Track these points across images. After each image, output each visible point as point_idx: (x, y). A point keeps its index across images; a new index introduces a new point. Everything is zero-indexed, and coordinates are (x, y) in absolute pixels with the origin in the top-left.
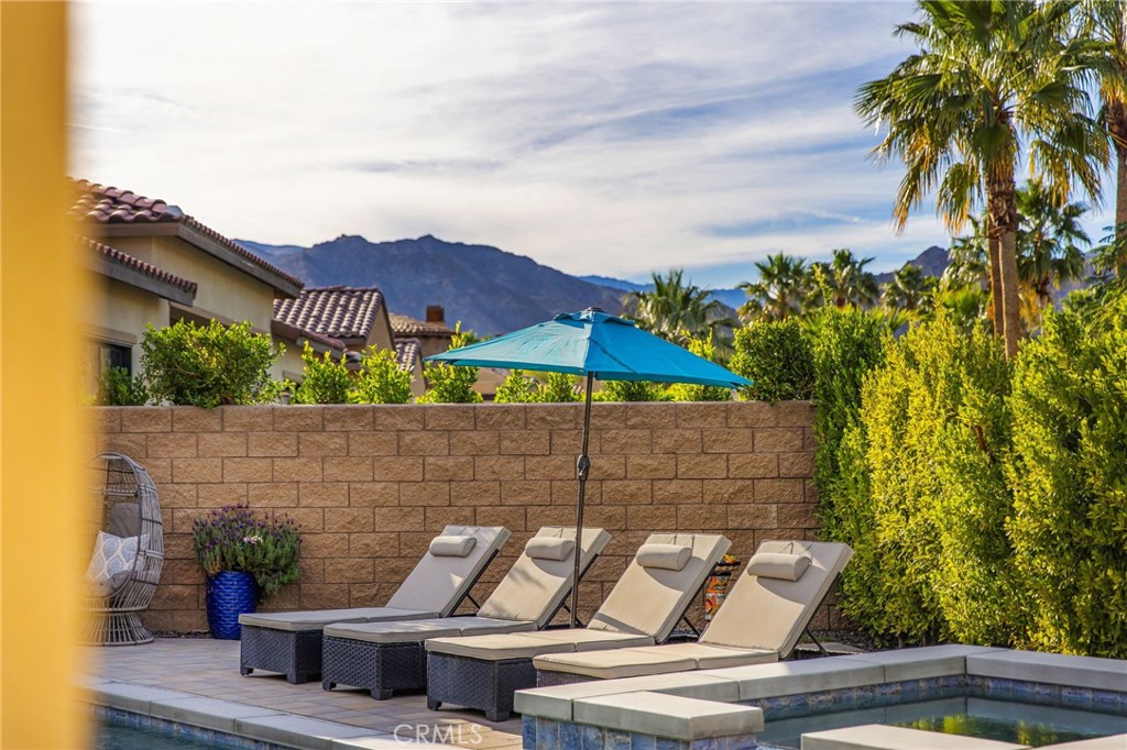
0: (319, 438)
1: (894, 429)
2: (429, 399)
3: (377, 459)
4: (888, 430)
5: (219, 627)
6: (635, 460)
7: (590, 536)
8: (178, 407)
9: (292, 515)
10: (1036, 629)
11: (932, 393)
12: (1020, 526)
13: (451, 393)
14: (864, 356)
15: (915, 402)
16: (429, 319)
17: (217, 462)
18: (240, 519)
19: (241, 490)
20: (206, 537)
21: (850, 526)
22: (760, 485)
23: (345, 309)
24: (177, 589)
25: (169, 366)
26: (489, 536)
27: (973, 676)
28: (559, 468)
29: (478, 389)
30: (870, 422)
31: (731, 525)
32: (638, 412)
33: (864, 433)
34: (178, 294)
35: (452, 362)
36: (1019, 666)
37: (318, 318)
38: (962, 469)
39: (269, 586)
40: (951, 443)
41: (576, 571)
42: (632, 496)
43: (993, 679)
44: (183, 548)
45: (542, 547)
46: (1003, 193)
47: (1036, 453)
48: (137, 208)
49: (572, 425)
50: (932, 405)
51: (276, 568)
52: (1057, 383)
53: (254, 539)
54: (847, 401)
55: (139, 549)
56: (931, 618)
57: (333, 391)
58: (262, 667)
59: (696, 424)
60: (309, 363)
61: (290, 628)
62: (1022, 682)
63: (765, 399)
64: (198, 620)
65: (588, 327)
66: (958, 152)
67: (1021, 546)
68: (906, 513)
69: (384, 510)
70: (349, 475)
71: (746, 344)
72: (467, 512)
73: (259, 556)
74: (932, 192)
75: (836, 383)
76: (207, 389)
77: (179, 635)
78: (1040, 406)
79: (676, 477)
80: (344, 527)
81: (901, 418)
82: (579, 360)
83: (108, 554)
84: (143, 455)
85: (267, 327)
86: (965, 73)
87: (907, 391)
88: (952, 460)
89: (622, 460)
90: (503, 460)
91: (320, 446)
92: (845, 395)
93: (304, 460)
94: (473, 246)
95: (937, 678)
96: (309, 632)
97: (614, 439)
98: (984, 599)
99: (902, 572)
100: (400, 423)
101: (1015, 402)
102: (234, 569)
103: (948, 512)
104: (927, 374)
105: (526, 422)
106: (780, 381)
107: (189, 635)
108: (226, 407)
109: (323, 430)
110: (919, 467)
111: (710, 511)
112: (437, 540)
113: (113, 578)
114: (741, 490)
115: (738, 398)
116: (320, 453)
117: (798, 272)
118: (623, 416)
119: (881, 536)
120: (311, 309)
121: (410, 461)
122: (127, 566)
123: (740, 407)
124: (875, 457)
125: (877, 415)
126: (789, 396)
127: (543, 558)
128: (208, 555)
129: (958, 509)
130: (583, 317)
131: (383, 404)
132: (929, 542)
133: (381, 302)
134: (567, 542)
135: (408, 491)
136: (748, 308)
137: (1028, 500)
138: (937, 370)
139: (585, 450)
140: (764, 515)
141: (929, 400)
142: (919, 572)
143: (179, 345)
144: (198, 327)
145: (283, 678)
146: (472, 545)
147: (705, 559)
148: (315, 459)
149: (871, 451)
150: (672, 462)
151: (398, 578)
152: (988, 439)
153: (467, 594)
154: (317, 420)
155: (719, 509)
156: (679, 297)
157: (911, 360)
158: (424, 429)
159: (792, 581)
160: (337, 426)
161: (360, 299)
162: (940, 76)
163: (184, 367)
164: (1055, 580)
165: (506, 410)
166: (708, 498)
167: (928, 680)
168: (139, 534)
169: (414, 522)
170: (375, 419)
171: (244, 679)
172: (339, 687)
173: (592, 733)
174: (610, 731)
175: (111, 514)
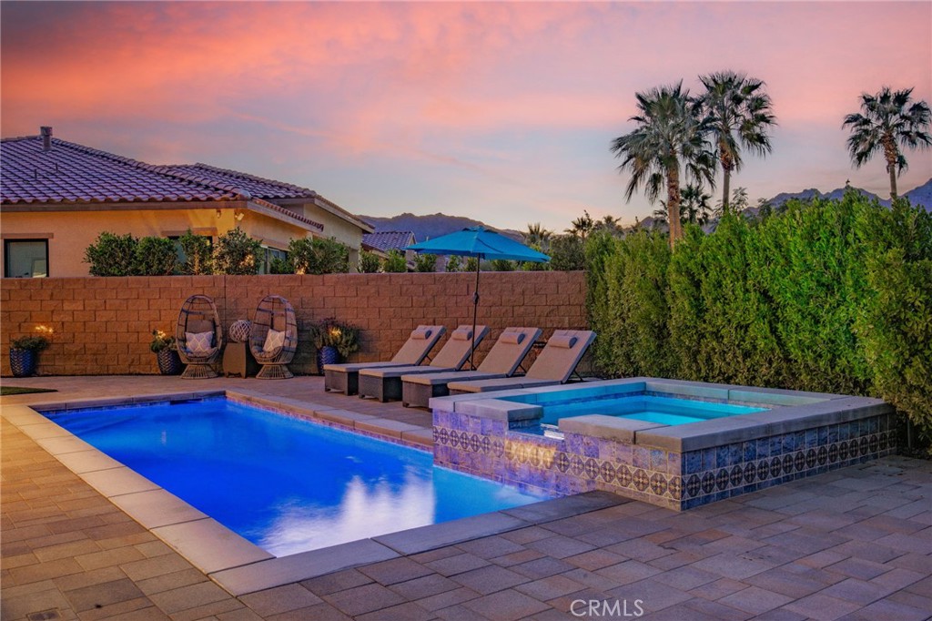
0: (367, 288)
3: (392, 297)
4: (616, 282)
5: (319, 372)
9: (354, 322)
13: (424, 268)
14: (607, 250)
17: (321, 299)
19: (332, 311)
20: (316, 331)
22: (561, 308)
23: (398, 240)
24: (303, 354)
26: (437, 329)
27: (649, 392)
29: (437, 266)
30: (608, 279)
32: (507, 276)
33: (606, 284)
34: (315, 229)
36: (671, 387)
37: (386, 244)
39: (344, 353)
41: (473, 345)
42: (504, 313)
43: (658, 392)
46: (673, 185)
48: (297, 192)
51: (347, 345)
53: (337, 332)
54: (599, 271)
55: (286, 337)
57: (373, 267)
58: (334, 388)
61: (346, 371)
64: (313, 368)
66: (654, 168)
68: (623, 319)
69: (395, 320)
70: (379, 304)
72: (431, 320)
73: (339, 340)
74: (643, 185)
76: (317, 267)
77: (305, 375)
79: (524, 305)
80: (377, 327)
81: (621, 276)
83: (273, 339)
89: (500, 297)
90: (447, 297)
91: (366, 292)
92: (598, 267)
93: (359, 298)
95: (632, 393)
96: (353, 373)
97: (496, 288)
99: (622, 345)
100: (402, 282)
102: (328, 346)
105: (456, 280)
107: (310, 374)
108: (326, 275)
109: (369, 284)
111: (539, 319)
112: (414, 332)
113: (275, 350)
116: (366, 295)
118: (501, 277)
120: (383, 241)
121: (406, 298)
122: (281, 345)
123: (552, 274)
127: (459, 339)
133: (413, 237)
140: (562, 321)
145: (343, 393)
146: (430, 333)
148: (364, 297)
149: (609, 291)
150: (522, 298)
153: (426, 356)
154: (366, 280)
155: (542, 318)
156: (539, 235)
158: (412, 284)
159: (568, 348)
160: (374, 283)
161: (404, 236)
162: (646, 135)
165: (448, 275)
168: (286, 330)
170: (390, 280)
171: (326, 393)
172: (366, 397)
173: (463, 418)
174: (472, 417)
175: (275, 322)
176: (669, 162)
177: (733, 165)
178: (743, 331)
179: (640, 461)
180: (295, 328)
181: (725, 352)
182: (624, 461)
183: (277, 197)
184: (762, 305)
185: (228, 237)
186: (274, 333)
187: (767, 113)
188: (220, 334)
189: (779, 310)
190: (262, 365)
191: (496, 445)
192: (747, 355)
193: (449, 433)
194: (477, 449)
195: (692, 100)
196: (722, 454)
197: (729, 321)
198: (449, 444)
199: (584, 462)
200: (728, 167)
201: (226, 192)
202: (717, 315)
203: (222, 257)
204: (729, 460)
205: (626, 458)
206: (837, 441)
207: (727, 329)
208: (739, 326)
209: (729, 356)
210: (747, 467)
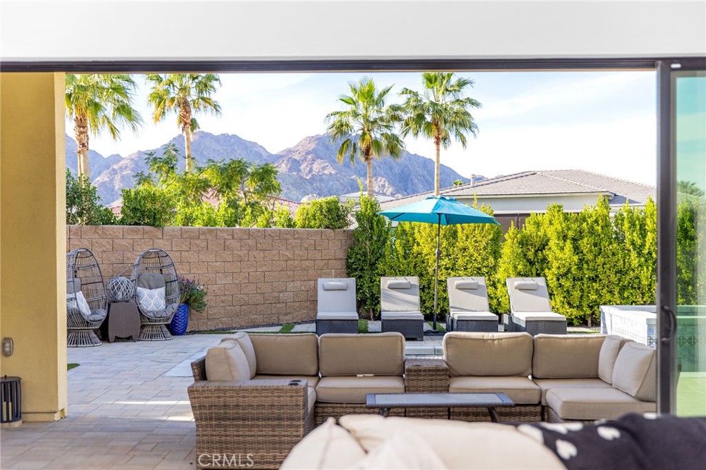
0: (197, 242)
3: (217, 251)
6: (297, 252)
22: (330, 262)
28: (275, 255)
32: (298, 232)
49: (278, 238)
59: (313, 238)
69: (220, 274)
70: (207, 259)
79: (308, 259)
80: (206, 282)
84: (131, 249)
89: (293, 252)
90: (258, 252)
91: (198, 246)
93: (192, 252)
97: (291, 244)
100: (225, 235)
105: (265, 236)
109: (199, 238)
111: (317, 273)
114: (325, 264)
116: (197, 249)
118: (294, 234)
121: (228, 253)
123: (325, 231)
135: (227, 266)
140: (331, 274)
148: (196, 252)
150: (307, 253)
154: (197, 234)
158: (233, 238)
159: (535, 290)
160: (204, 237)
165: (259, 231)
166: (316, 268)
169: (229, 280)
170: (217, 234)
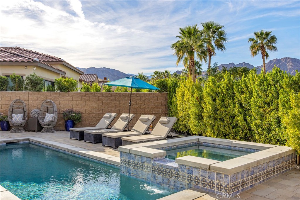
0: (85, 98)
1: (182, 97)
2: (103, 91)
3: (94, 101)
4: (181, 98)
5: (67, 130)
7: (131, 115)
8: (61, 92)
9: (80, 111)
10: (207, 132)
11: (189, 92)
12: (205, 114)
13: (107, 90)
14: (176, 85)
15: (186, 93)
16: (104, 79)
17: (67, 101)
18: (71, 111)
19: (71, 106)
20: (65, 114)
21: (173, 113)
22: (158, 106)
23: (91, 77)
24: (60, 123)
25: (59, 85)
26: (113, 115)
27: (200, 142)
28: (125, 103)
29: (112, 90)
30: (178, 96)
31: (154, 113)
32: (138, 94)
33: (176, 98)
34: (63, 73)
35: (107, 85)
36: (209, 140)
37: (87, 79)
38: (195, 104)
39: (76, 122)
40: (193, 100)
41: (129, 121)
42: (137, 108)
43: (204, 142)
44: (61, 116)
45: (123, 117)
47: (208, 102)
48: (56, 59)
49: (128, 96)
50: (189, 94)
51: (77, 119)
52: (212, 90)
53: (73, 115)
54: (173, 93)
55: (53, 116)
56: (187, 129)
57: (88, 90)
58: (74, 138)
59: (148, 96)
60: (83, 85)
61: (78, 131)
62: (209, 143)
63: (159, 92)
64: (64, 128)
65: (131, 79)
66: (186, 55)
67: (205, 118)
68: (184, 112)
70: (90, 104)
71: (156, 83)
72: (110, 110)
73: (74, 117)
74: (182, 61)
75: (171, 90)
76: (66, 89)
77: (60, 131)
78: (209, 94)
79: (145, 105)
80: (89, 112)
81: (183, 96)
82: (130, 84)
83: (48, 117)
84: (54, 100)
85: (78, 80)
86: (188, 43)
87: (184, 91)
88: (193, 103)
89: (136, 102)
91: (85, 99)
92: (173, 92)
93: (82, 101)
94: (111, 69)
95: (194, 142)
96: (82, 132)
97: (135, 98)
98: (197, 126)
99: (183, 121)
100: (99, 95)
101: (204, 93)
102: (70, 119)
103: (192, 112)
104: (188, 88)
105: (120, 95)
106: (162, 89)
107: (62, 131)
108: (69, 92)
109: (86, 96)
110: (186, 104)
111: (150, 110)
112: (104, 115)
113: (49, 121)
114: (155, 107)
115: (155, 92)
116: (85, 100)
117: (159, 73)
118: (136, 94)
119: (179, 115)
120: (86, 77)
121: (100, 102)
122: (51, 119)
123: (155, 93)
124: (178, 102)
125: (179, 95)
126: (163, 92)
127: (123, 119)
128: (65, 117)
129: (194, 111)
130: (131, 77)
131: (96, 92)
132: (188, 117)
133: (97, 76)
134: (127, 116)
135: (100, 106)
136: (152, 79)
137: (207, 110)
138: (190, 88)
139: (130, 101)
140: (159, 111)
141: (188, 93)
142: (186, 121)
143: (61, 81)
144: (64, 78)
145: (77, 139)
146: (111, 116)
147: (151, 119)
148: (84, 101)
149: (178, 101)
150: (144, 102)
151: (98, 121)
152: (199, 100)
153: (110, 125)
154: (85, 94)
155: (152, 110)
156: (142, 77)
157: (185, 86)
158: (103, 96)
159: (167, 124)
160: (88, 96)
161: (94, 76)
162: (184, 43)
163: (62, 85)
164: (211, 124)
165: (117, 93)
166: (150, 108)
167: (192, 143)
168: (53, 114)
169: (101, 112)
170: (94, 94)
171: (70, 140)
172: (87, 141)
173: (133, 156)
174: (137, 155)
175: (49, 110)
176: (191, 53)
177: (212, 55)
178: (232, 118)
179: (211, 177)
180: (57, 113)
181: (225, 126)
182: (204, 176)
183: (49, 61)
184: (240, 109)
185: (30, 77)
186: (49, 114)
187: (224, 37)
188: (26, 115)
189: (247, 111)
190: (43, 127)
191: (147, 167)
192: (233, 128)
193: (127, 161)
194: (139, 168)
195: (199, 31)
196: (243, 174)
197: (227, 114)
198: (127, 166)
199: (186, 176)
200: (211, 55)
201: (29, 59)
202: (222, 112)
203: (27, 84)
204: (245, 176)
205: (205, 176)
206: (278, 165)
207: (226, 117)
208: (231, 117)
209: (226, 128)
210: (251, 178)
